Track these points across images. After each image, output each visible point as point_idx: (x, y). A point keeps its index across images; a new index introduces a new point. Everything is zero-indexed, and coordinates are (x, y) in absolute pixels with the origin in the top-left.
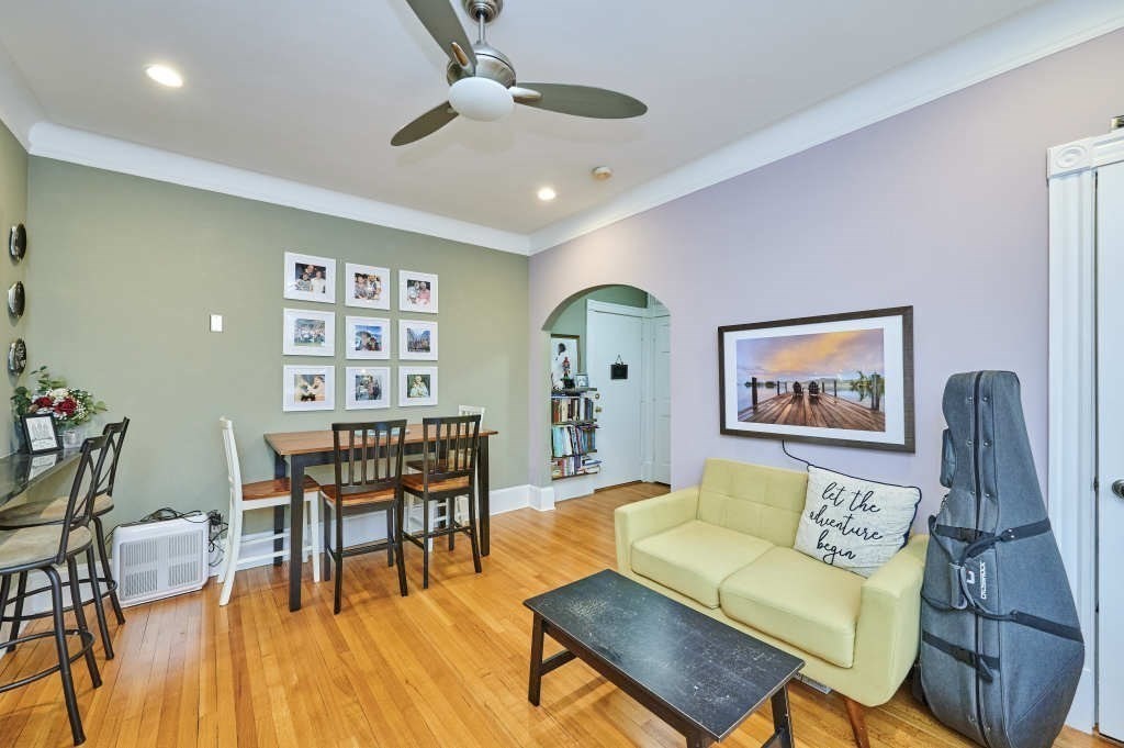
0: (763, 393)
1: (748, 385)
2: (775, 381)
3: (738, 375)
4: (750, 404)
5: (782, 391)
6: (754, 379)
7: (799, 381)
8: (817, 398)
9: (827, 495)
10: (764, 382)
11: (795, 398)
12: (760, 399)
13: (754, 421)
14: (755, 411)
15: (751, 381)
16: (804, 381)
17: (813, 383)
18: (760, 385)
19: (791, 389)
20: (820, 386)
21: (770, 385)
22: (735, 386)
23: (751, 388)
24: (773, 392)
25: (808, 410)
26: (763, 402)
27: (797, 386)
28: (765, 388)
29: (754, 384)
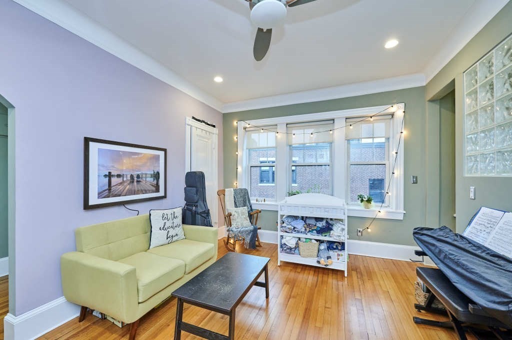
0: (115, 181)
1: (105, 176)
2: (121, 174)
3: (99, 170)
4: (107, 187)
5: (125, 179)
6: (110, 173)
7: (133, 174)
8: (140, 181)
9: (164, 218)
10: (116, 174)
11: (131, 182)
12: (113, 183)
13: (108, 197)
14: (109, 191)
15: (108, 174)
16: (135, 174)
17: (138, 175)
18: (113, 176)
19: (129, 178)
20: (141, 176)
21: (119, 176)
22: (97, 176)
23: (107, 179)
24: (120, 180)
25: (136, 187)
26: (114, 186)
27: (132, 176)
28: (116, 177)
29: (110, 176)
